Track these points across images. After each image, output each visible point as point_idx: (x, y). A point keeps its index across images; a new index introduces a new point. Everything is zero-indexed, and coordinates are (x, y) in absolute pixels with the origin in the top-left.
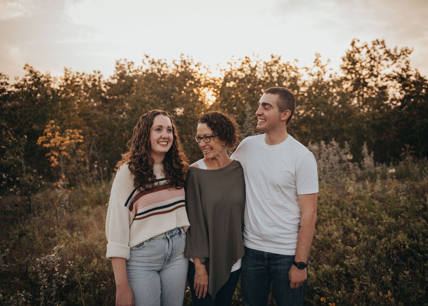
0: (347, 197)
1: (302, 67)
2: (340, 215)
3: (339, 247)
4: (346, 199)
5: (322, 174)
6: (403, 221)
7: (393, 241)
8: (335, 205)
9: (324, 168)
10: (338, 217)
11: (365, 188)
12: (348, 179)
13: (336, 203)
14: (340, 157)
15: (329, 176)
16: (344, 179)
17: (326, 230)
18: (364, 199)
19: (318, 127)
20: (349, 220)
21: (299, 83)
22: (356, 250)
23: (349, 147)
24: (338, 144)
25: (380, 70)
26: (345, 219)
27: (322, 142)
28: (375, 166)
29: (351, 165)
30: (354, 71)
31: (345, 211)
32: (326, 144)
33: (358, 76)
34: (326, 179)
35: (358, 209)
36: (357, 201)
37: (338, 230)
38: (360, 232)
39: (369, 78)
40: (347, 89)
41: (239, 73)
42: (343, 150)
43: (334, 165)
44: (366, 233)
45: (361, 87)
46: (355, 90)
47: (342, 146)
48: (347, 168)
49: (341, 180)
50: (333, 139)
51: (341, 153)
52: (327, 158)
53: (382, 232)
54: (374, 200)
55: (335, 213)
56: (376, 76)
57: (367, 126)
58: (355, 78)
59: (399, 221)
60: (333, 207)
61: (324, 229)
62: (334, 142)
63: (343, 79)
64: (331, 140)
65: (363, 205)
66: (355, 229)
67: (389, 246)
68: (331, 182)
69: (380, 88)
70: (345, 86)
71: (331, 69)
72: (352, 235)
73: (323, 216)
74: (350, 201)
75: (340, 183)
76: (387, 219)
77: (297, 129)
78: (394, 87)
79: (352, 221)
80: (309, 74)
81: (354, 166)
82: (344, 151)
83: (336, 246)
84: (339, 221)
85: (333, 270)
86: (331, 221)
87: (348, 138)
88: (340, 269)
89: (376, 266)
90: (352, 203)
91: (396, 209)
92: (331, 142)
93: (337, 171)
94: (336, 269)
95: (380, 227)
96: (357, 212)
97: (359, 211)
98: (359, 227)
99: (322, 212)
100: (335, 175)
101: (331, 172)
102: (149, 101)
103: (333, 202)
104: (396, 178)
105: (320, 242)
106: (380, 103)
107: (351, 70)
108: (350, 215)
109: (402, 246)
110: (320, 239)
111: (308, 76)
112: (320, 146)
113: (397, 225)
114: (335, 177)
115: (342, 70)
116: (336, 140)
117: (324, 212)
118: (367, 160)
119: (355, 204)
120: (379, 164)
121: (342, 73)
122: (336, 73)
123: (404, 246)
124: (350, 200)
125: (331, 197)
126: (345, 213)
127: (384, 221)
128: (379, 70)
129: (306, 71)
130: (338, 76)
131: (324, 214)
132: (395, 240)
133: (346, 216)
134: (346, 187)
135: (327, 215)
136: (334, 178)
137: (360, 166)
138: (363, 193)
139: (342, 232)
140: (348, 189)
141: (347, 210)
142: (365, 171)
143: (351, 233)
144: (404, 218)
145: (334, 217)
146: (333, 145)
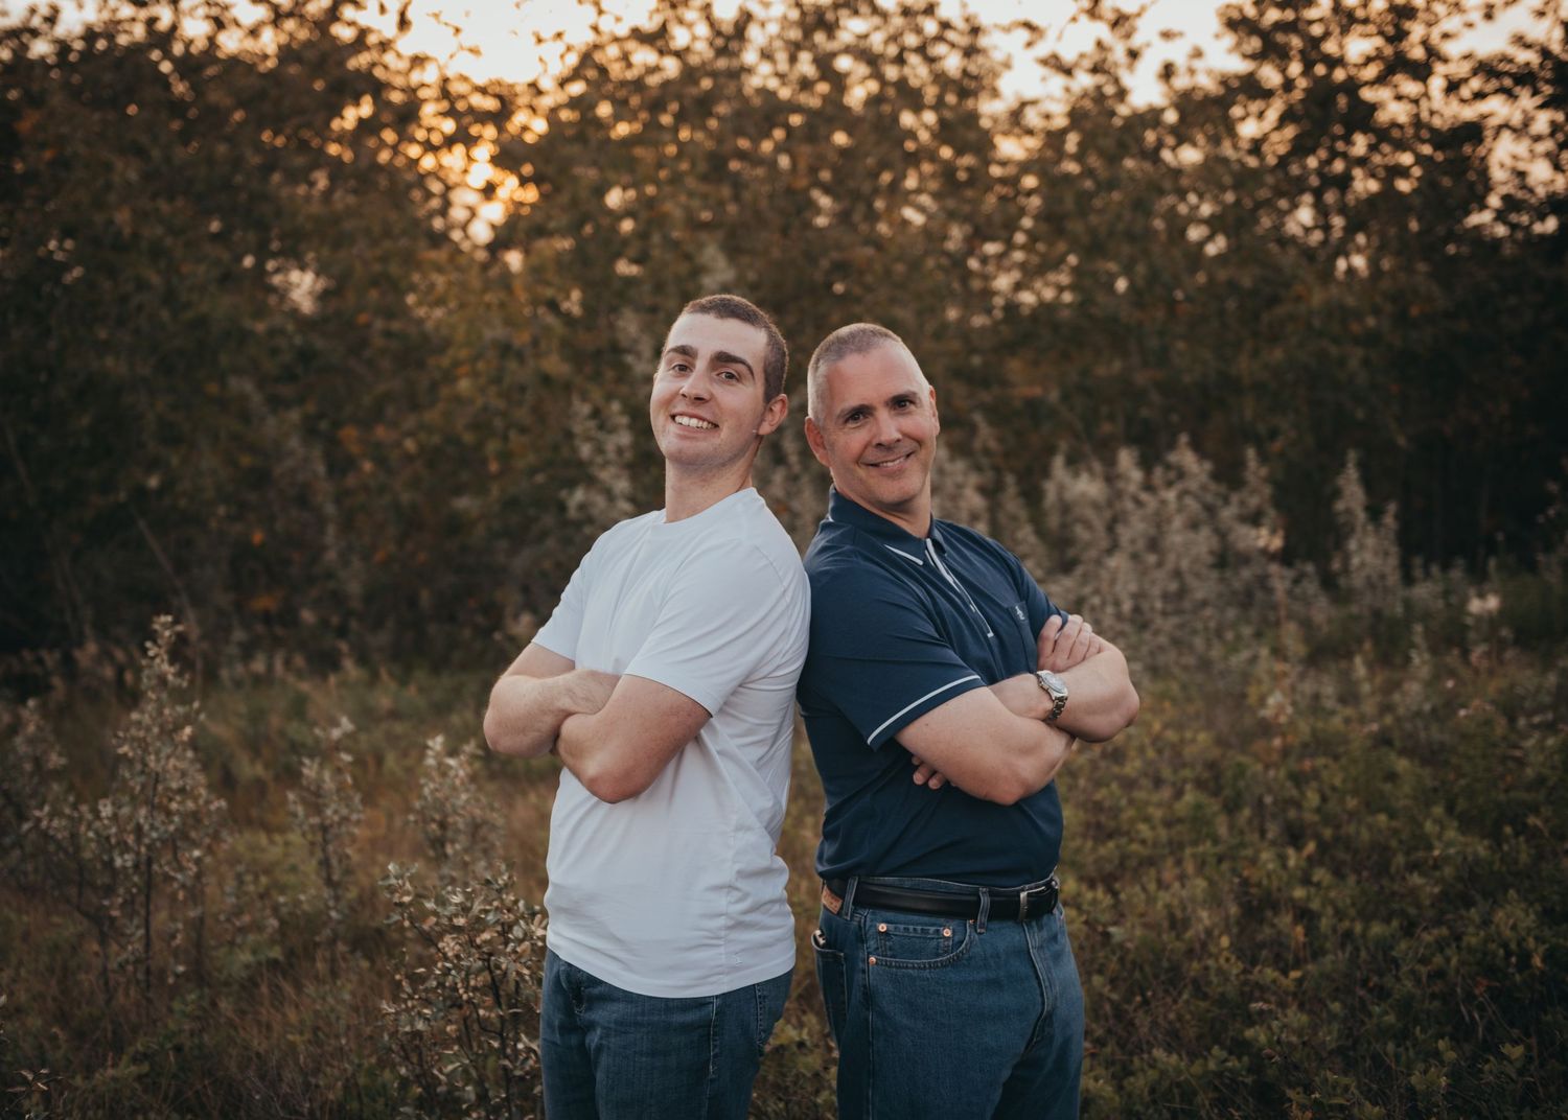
0: (1259, 745)
1: (1006, 21)
2: (1222, 830)
3: (1220, 971)
4: (1257, 757)
5: (1127, 628)
6: (1524, 847)
7: (1472, 939)
8: (1200, 784)
9: (1138, 596)
10: (1216, 841)
11: (1348, 697)
12: (1264, 652)
13: (1206, 775)
14: (1222, 534)
15: (1163, 640)
16: (1245, 655)
17: (1160, 904)
18: (1341, 749)
19: (1101, 371)
20: (1265, 856)
21: (990, 109)
22: (1300, 981)
23: (1269, 480)
24: (1208, 466)
25: (1446, 36)
26: (1249, 852)
27: (1126, 459)
28: (1408, 579)
29: (1280, 579)
30: (1296, 42)
31: (1247, 812)
32: (1146, 463)
33: (1320, 70)
34: (1152, 654)
35: (1312, 798)
36: (1307, 764)
37: (1214, 900)
38: (1323, 905)
39: (1381, 80)
40: (1257, 146)
41: (643, 56)
42: (1235, 498)
43: (1191, 581)
44: (1352, 912)
45: (1338, 129)
46: (1300, 148)
47: (1229, 475)
48: (1259, 595)
49: (1225, 658)
50: (1184, 439)
51: (1227, 513)
52: (1154, 545)
53: (1427, 902)
54: (1393, 756)
55: (1199, 823)
56: (1421, 72)
57: (1366, 362)
58: (1302, 83)
59: (1506, 847)
60: (1190, 796)
61: (1151, 900)
62: (1186, 458)
63: (1235, 84)
64: (1172, 445)
65: (1337, 782)
66: (1299, 893)
67: (1454, 961)
68: (1176, 671)
69: (1442, 139)
70: (1249, 129)
71: (1167, 35)
72: (1285, 920)
73: (1143, 842)
74: (1276, 766)
75: (1223, 674)
76: (1451, 842)
77: (985, 383)
78: (1521, 130)
79: (1282, 859)
80: (1044, 62)
81: (1296, 581)
82: (1242, 503)
83: (1206, 968)
84: (1220, 859)
85: (1197, 1068)
86: (1179, 862)
87: (1262, 428)
88: (1230, 1064)
89: (1391, 1047)
90: (1282, 773)
91: (1502, 797)
92: (1173, 458)
93: (1208, 612)
94: (1212, 1065)
95: (1416, 879)
96: (1310, 817)
97: (1318, 810)
98: (1318, 885)
99: (1133, 821)
100: (1195, 632)
101: (1174, 620)
102: (136, 235)
103: (1187, 773)
104: (1517, 642)
105: (1131, 957)
106: (1441, 230)
107: (1280, 38)
108: (1273, 830)
109: (1514, 960)
110: (1129, 945)
111: (1042, 71)
112: (1111, 478)
113: (1496, 867)
114: (1199, 642)
115: (1229, 39)
116: (1197, 446)
117: (1147, 819)
118: (1362, 547)
119: (1298, 779)
120: (1426, 567)
121: (1230, 51)
122: (1198, 54)
123: (1525, 958)
124: (1275, 757)
125: (1177, 750)
126: (1250, 821)
127: (1436, 853)
128: (1435, 38)
129: (1029, 44)
130: (1209, 72)
131: (1144, 829)
132: (1482, 933)
133: (1256, 837)
134: (1253, 692)
135: (1163, 834)
136: (1191, 647)
137: (1328, 582)
138: (1336, 722)
139: (1234, 910)
140: (1262, 701)
141: (1259, 804)
142: (1354, 609)
143: (1276, 913)
144: (1533, 834)
145: (1195, 843)
146: (1181, 474)
